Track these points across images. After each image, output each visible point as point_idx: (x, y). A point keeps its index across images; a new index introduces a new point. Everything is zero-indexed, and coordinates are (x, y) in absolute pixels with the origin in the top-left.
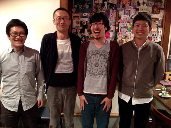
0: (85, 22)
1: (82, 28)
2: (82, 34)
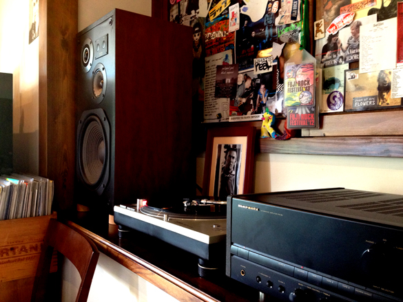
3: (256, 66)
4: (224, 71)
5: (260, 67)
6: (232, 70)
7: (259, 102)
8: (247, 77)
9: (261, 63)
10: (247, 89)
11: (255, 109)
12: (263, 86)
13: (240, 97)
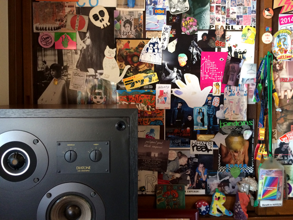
0: (102, 13)
1: (88, 41)
2: (91, 71)
3: (193, 147)
4: (149, 144)
5: (197, 149)
6: (159, 145)
7: (198, 179)
8: (181, 155)
9: (198, 145)
10: (181, 165)
11: (192, 184)
12: (201, 166)
13: (171, 171)
